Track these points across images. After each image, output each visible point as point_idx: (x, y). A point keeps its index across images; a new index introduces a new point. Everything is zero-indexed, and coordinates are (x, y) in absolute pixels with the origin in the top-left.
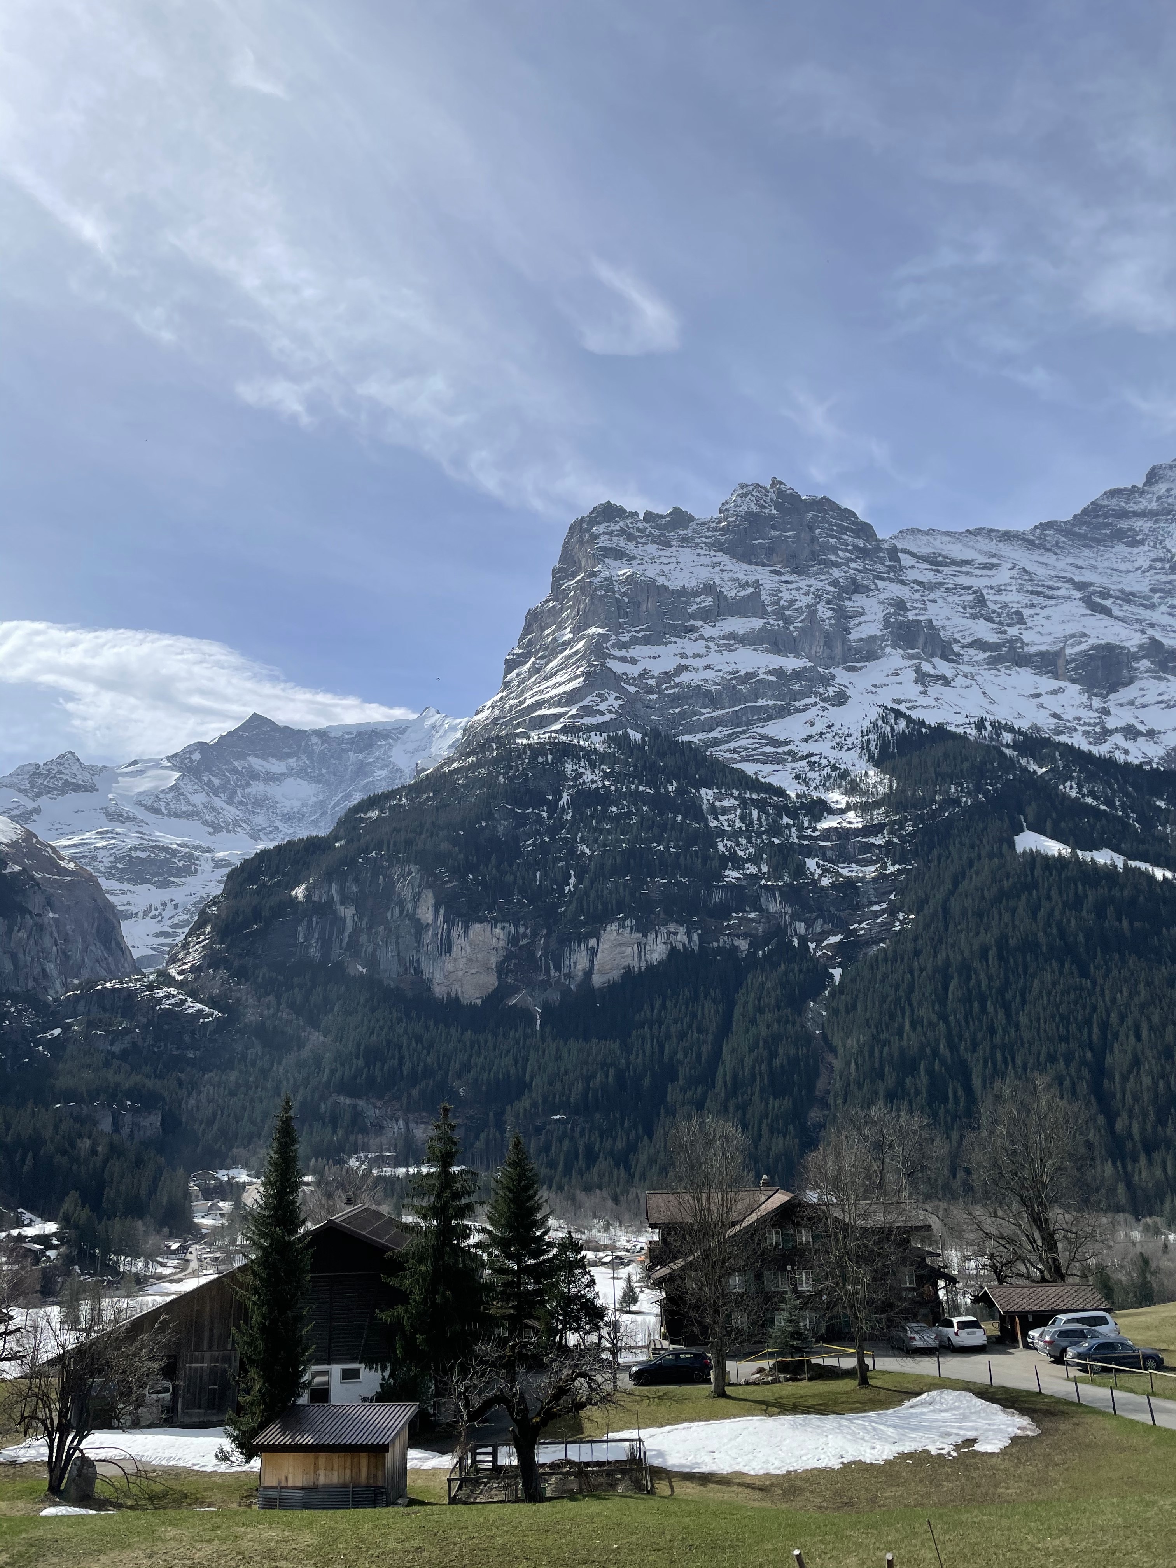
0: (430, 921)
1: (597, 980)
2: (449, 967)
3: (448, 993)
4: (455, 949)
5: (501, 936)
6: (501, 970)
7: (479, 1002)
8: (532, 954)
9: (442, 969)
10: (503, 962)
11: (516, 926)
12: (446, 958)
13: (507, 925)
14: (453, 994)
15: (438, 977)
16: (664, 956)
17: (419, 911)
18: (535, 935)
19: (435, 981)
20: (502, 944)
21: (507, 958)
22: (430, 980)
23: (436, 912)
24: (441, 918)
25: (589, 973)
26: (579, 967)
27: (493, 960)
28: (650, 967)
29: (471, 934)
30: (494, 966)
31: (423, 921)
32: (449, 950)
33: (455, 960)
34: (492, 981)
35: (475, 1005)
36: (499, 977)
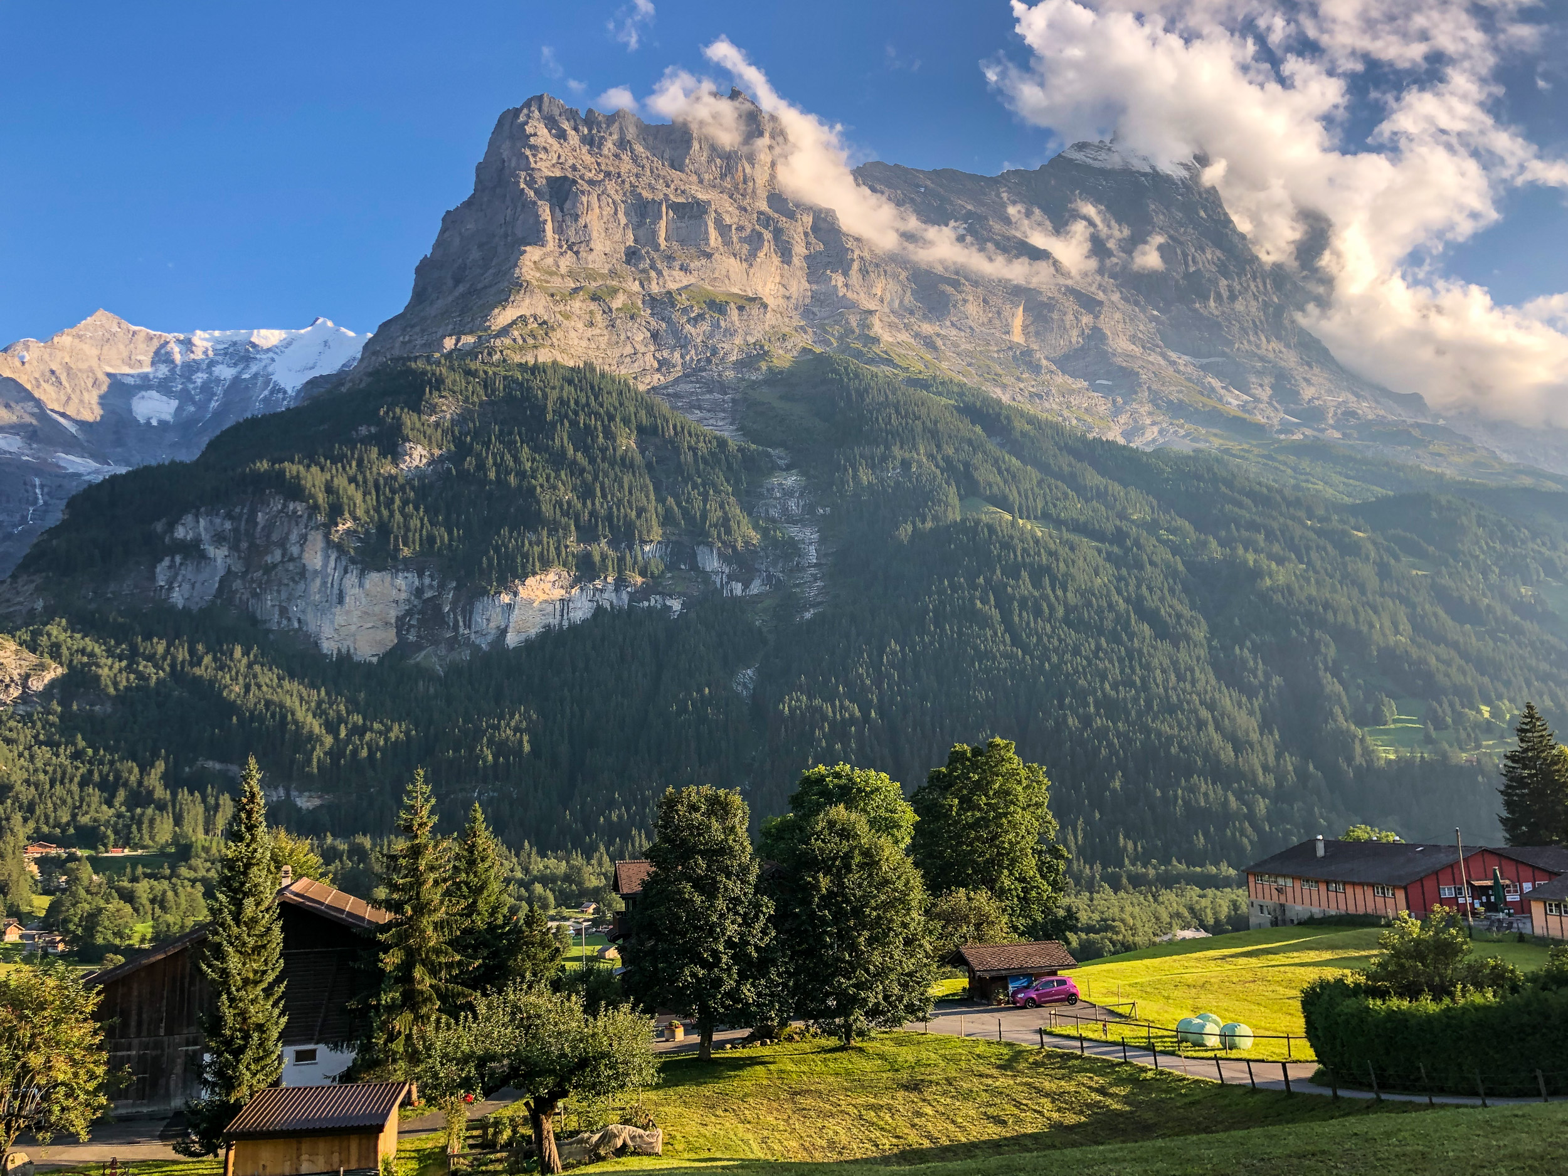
0: (318, 567)
1: (512, 639)
2: (340, 619)
3: (339, 650)
4: (347, 600)
5: (403, 587)
6: (401, 624)
7: (375, 660)
8: (438, 608)
9: (332, 622)
10: (404, 616)
11: (421, 575)
12: (338, 610)
13: (409, 575)
14: (344, 651)
15: (327, 631)
16: (589, 615)
17: (306, 555)
18: (442, 586)
19: (323, 636)
20: (404, 596)
21: (409, 613)
22: (318, 636)
23: (327, 557)
24: (332, 564)
25: (503, 632)
26: (493, 625)
27: (393, 614)
28: (573, 627)
29: (367, 584)
30: (393, 621)
31: (309, 567)
32: (341, 600)
33: (348, 612)
34: (390, 638)
35: (370, 663)
36: (398, 634)
